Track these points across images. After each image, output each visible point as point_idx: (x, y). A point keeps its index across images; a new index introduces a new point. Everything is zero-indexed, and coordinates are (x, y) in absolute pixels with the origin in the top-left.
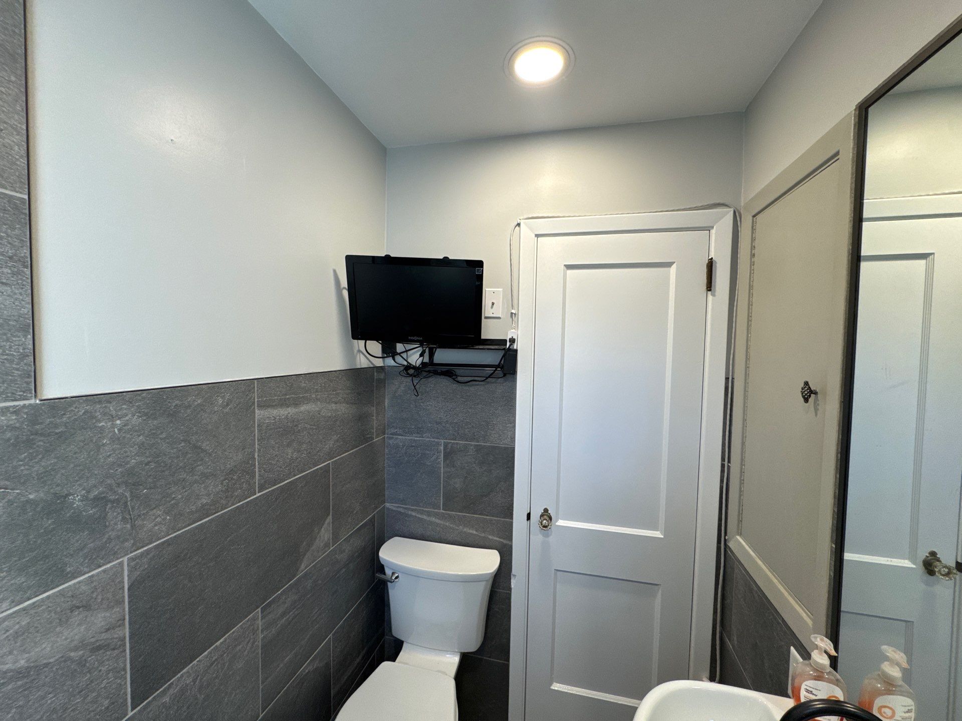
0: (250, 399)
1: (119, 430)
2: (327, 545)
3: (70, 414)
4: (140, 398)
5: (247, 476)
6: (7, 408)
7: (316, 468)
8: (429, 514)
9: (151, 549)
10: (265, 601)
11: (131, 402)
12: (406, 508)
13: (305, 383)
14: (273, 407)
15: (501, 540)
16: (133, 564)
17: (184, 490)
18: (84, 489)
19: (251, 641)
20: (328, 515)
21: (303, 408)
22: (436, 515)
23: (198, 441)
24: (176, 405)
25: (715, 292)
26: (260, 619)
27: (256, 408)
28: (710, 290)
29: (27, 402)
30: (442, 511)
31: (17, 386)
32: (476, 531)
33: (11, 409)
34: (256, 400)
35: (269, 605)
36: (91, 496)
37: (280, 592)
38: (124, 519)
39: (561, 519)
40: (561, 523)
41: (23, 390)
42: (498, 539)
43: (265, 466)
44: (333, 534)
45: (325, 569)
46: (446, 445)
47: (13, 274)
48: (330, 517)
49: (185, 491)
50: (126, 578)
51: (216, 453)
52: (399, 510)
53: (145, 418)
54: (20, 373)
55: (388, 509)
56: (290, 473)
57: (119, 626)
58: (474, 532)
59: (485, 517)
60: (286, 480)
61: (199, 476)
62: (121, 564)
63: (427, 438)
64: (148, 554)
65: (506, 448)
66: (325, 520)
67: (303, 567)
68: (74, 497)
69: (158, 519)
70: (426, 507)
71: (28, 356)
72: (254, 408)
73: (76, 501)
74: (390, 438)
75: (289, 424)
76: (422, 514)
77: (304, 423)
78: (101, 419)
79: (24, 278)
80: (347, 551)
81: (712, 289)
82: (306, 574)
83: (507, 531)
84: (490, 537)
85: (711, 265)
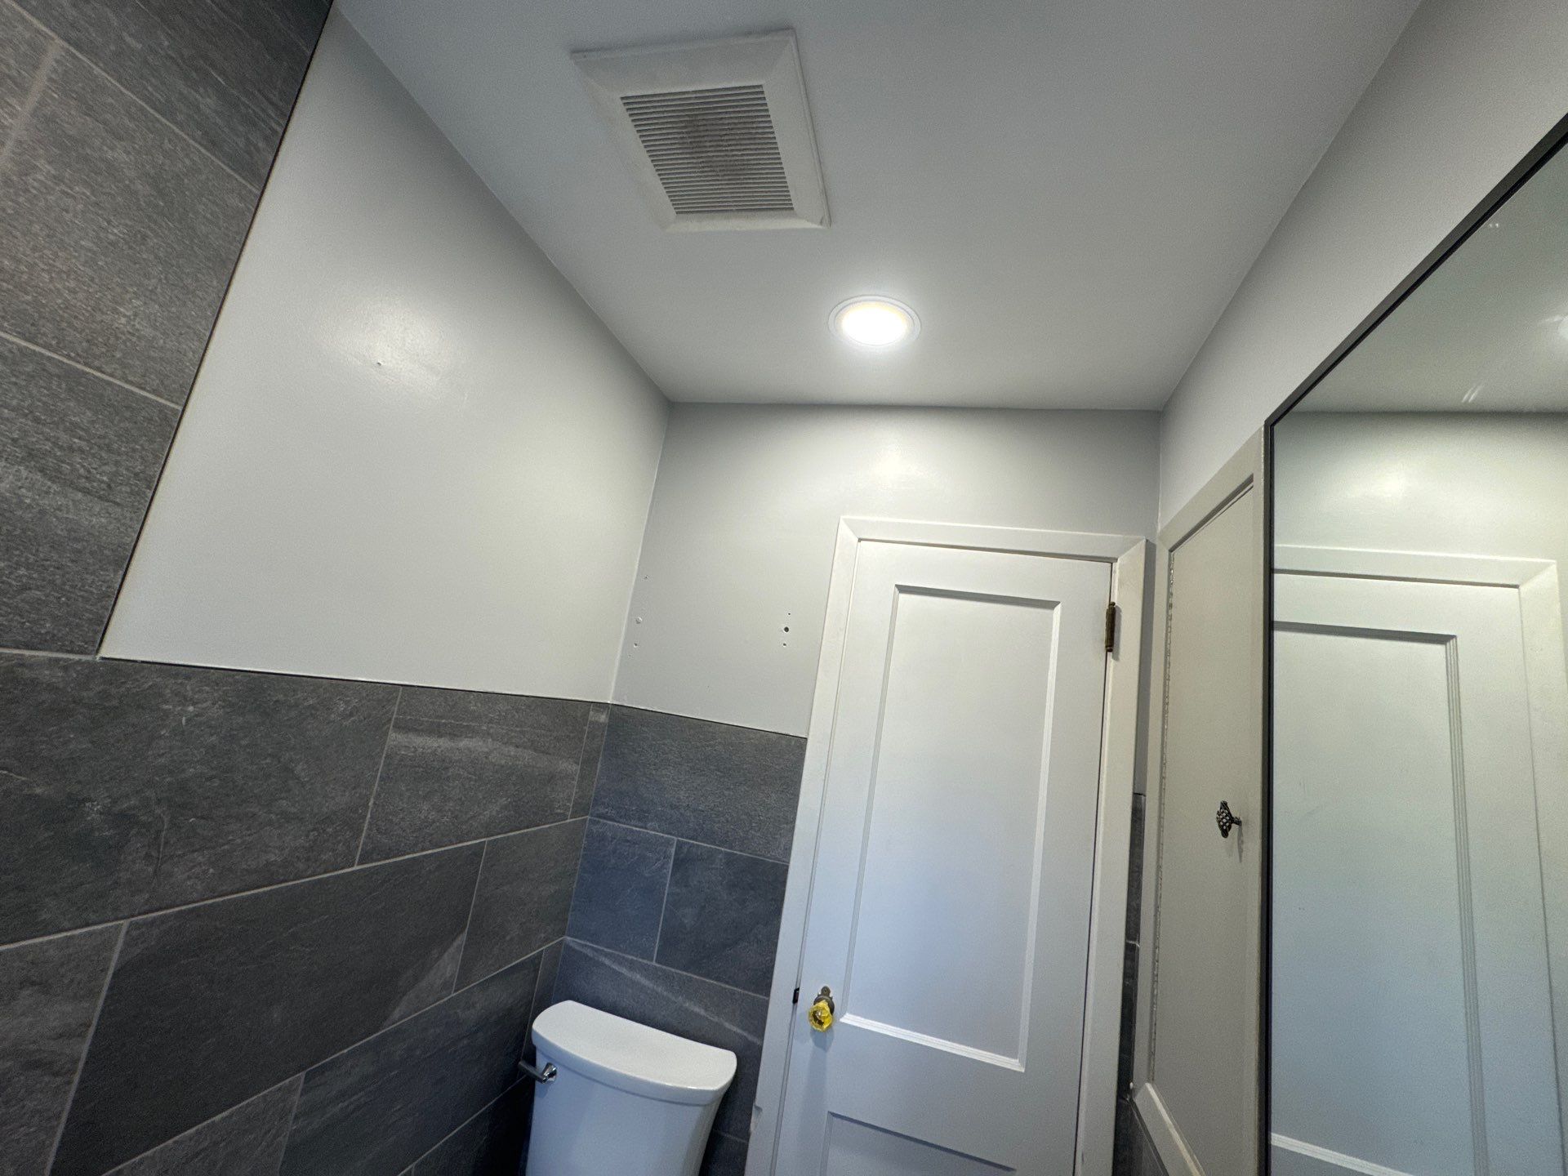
0: (387, 712)
1: (188, 721)
2: (446, 986)
3: (132, 684)
4: (230, 680)
5: (348, 833)
6: (57, 660)
7: (460, 845)
8: (632, 966)
9: (170, 915)
10: (317, 1062)
11: (217, 684)
12: (596, 950)
13: (476, 706)
14: (417, 731)
15: (745, 1034)
16: (135, 933)
17: (249, 832)
18: (109, 797)
19: (273, 1131)
20: (462, 932)
21: (464, 743)
22: (644, 970)
23: (291, 760)
24: (277, 701)
25: (1118, 653)
26: (299, 1091)
27: (391, 727)
28: (1111, 651)
29: (84, 658)
30: (654, 963)
31: (80, 633)
32: (706, 1010)
33: (61, 663)
34: (394, 716)
35: (322, 1070)
36: (116, 809)
37: (346, 1051)
38: (148, 856)
39: (851, 1013)
40: (848, 1019)
41: (87, 640)
42: (739, 1031)
43: (379, 823)
44: (461, 968)
45: (432, 1030)
46: (680, 846)
47: (132, 493)
48: (465, 935)
49: (249, 835)
50: (116, 956)
51: (312, 784)
52: (584, 951)
53: (228, 710)
54: (91, 616)
55: (568, 947)
56: (415, 845)
57: (79, 1036)
58: (702, 1012)
59: (723, 985)
60: (408, 854)
61: (277, 815)
62: (118, 928)
63: (652, 832)
64: (163, 922)
65: (774, 865)
66: (454, 940)
67: (396, 1014)
68: (93, 805)
69: (197, 870)
70: (629, 954)
71: (109, 596)
72: (388, 728)
73: (93, 812)
74: (593, 822)
75: (436, 763)
76: (620, 964)
77: (460, 767)
78: (170, 700)
79: (143, 501)
80: (478, 1006)
81: (1115, 648)
82: (397, 1031)
83: (757, 1020)
84: (727, 1025)
85: (1112, 614)
